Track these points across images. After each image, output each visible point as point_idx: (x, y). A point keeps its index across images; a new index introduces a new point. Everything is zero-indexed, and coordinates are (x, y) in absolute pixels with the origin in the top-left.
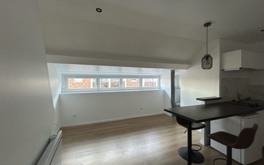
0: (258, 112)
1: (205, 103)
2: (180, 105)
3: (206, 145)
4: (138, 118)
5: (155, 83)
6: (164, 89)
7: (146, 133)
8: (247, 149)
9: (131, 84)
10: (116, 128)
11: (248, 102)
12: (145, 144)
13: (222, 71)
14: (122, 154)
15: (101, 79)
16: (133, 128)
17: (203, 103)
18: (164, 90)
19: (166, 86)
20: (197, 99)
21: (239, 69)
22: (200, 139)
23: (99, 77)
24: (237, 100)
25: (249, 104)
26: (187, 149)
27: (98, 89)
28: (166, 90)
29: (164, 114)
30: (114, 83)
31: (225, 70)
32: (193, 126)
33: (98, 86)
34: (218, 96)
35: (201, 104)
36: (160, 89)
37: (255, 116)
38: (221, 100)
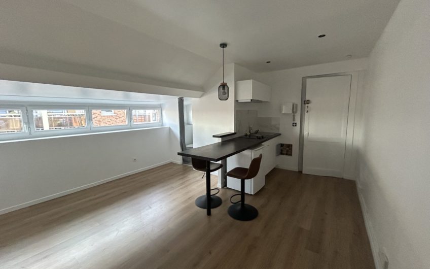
0: (263, 144)
1: (222, 139)
2: (192, 147)
3: (223, 188)
4: (130, 176)
5: (149, 116)
6: (168, 126)
7: (150, 193)
8: (255, 178)
9: (101, 120)
10: (91, 200)
11: (257, 135)
12: (150, 208)
13: (236, 101)
14: (117, 232)
15: (34, 111)
16: (125, 192)
17: (219, 140)
18: (170, 128)
19: (171, 120)
20: (214, 136)
21: (250, 101)
22: (217, 183)
23: (30, 106)
24: (249, 134)
25: (257, 137)
26: (206, 197)
27: (30, 133)
28: (171, 128)
29: (172, 163)
30: (58, 118)
31: (239, 101)
32: (211, 169)
33: (29, 127)
34: (233, 131)
35: (217, 142)
36: (162, 126)
37: (261, 147)
38: (235, 135)
